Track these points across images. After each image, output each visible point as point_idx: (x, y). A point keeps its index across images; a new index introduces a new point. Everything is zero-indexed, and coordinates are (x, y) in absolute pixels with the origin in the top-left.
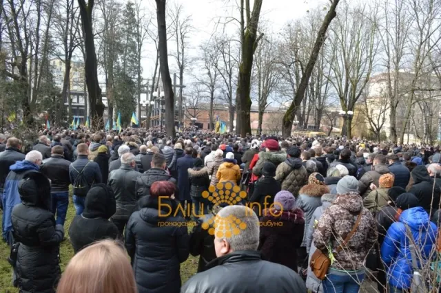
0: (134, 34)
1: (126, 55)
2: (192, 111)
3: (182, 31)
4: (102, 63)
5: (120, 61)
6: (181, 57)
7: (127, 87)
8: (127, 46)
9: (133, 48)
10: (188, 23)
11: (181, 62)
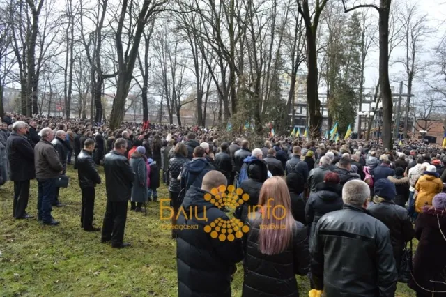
0: (358, 44)
1: (348, 66)
2: (422, 123)
3: (414, 33)
4: (324, 75)
5: (342, 72)
6: (411, 63)
7: (347, 97)
8: (350, 57)
9: (356, 59)
10: (422, 24)
11: (410, 68)
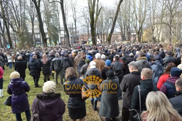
0: (56, 10)
1: (53, 18)
2: (82, 37)
3: (74, 6)
4: (45, 22)
5: (52, 21)
6: (74, 16)
7: (54, 30)
8: (53, 15)
9: (56, 16)
11: (75, 18)
